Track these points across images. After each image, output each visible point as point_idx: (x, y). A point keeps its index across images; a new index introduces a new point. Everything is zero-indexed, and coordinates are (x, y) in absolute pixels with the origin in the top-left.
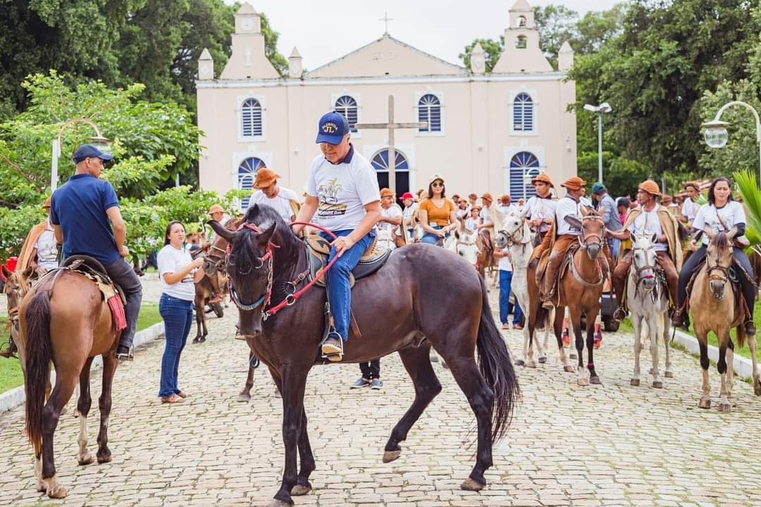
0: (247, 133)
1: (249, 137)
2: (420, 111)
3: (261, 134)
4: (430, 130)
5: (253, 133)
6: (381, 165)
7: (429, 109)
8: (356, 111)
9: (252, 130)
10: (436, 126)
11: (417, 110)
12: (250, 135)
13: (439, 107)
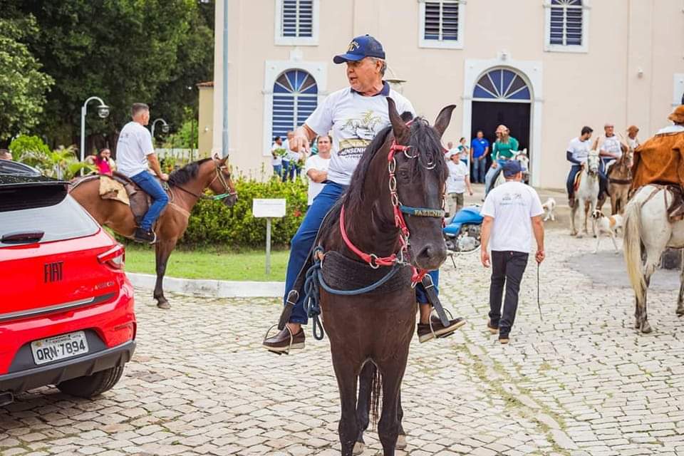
0: (289, 31)
1: (293, 37)
2: (552, 14)
3: (310, 35)
4: (565, 42)
5: (297, 33)
6: (493, 94)
7: (565, 11)
8: (457, 8)
9: (298, 28)
10: (575, 37)
11: (548, 11)
12: (294, 35)
13: (580, 9)
